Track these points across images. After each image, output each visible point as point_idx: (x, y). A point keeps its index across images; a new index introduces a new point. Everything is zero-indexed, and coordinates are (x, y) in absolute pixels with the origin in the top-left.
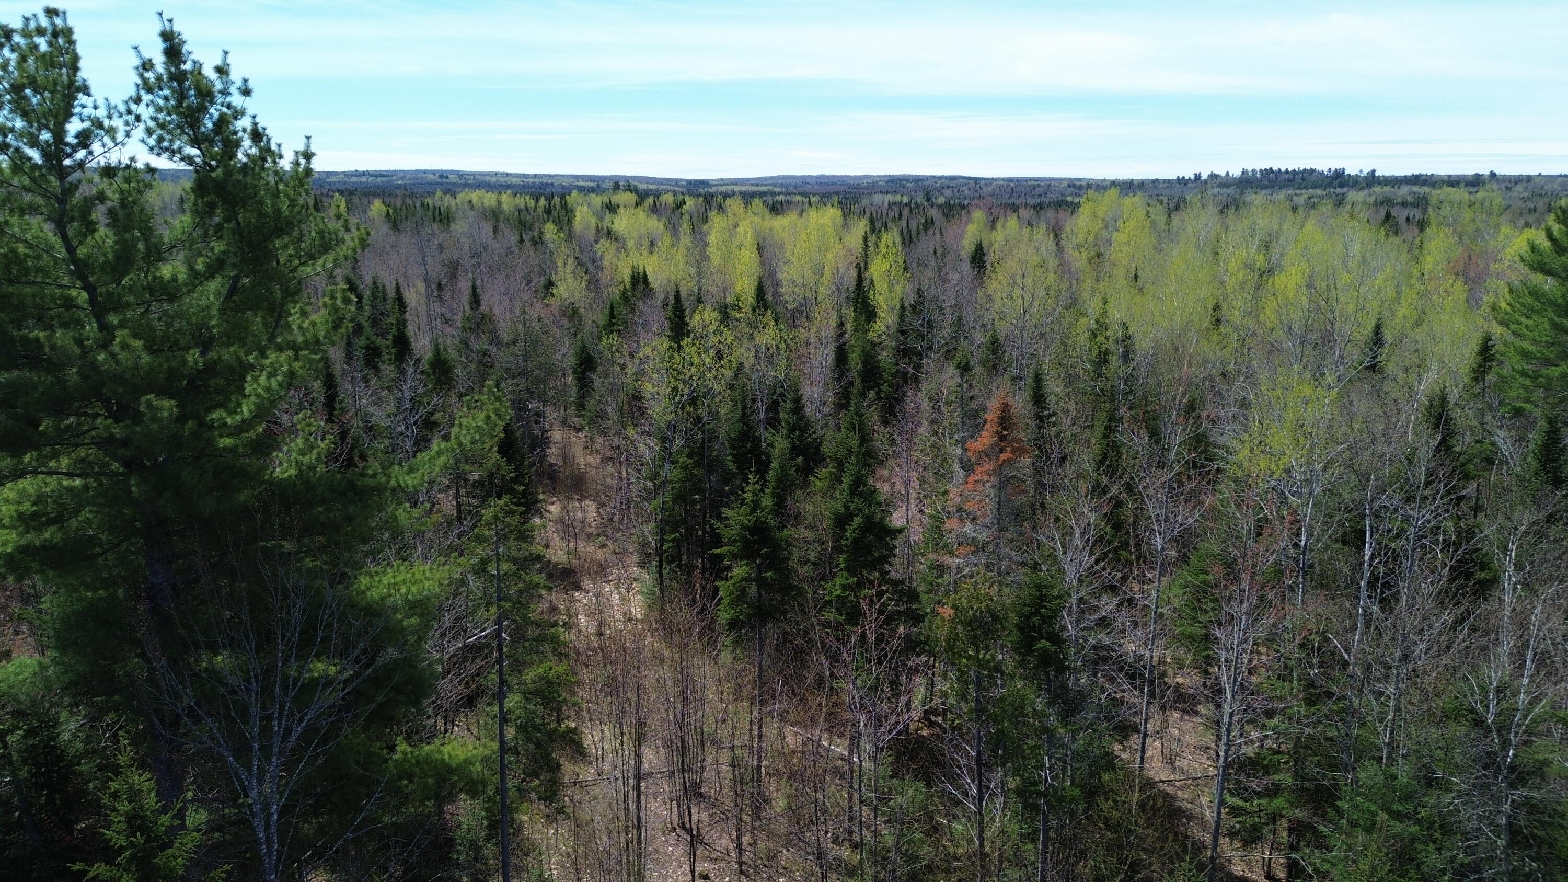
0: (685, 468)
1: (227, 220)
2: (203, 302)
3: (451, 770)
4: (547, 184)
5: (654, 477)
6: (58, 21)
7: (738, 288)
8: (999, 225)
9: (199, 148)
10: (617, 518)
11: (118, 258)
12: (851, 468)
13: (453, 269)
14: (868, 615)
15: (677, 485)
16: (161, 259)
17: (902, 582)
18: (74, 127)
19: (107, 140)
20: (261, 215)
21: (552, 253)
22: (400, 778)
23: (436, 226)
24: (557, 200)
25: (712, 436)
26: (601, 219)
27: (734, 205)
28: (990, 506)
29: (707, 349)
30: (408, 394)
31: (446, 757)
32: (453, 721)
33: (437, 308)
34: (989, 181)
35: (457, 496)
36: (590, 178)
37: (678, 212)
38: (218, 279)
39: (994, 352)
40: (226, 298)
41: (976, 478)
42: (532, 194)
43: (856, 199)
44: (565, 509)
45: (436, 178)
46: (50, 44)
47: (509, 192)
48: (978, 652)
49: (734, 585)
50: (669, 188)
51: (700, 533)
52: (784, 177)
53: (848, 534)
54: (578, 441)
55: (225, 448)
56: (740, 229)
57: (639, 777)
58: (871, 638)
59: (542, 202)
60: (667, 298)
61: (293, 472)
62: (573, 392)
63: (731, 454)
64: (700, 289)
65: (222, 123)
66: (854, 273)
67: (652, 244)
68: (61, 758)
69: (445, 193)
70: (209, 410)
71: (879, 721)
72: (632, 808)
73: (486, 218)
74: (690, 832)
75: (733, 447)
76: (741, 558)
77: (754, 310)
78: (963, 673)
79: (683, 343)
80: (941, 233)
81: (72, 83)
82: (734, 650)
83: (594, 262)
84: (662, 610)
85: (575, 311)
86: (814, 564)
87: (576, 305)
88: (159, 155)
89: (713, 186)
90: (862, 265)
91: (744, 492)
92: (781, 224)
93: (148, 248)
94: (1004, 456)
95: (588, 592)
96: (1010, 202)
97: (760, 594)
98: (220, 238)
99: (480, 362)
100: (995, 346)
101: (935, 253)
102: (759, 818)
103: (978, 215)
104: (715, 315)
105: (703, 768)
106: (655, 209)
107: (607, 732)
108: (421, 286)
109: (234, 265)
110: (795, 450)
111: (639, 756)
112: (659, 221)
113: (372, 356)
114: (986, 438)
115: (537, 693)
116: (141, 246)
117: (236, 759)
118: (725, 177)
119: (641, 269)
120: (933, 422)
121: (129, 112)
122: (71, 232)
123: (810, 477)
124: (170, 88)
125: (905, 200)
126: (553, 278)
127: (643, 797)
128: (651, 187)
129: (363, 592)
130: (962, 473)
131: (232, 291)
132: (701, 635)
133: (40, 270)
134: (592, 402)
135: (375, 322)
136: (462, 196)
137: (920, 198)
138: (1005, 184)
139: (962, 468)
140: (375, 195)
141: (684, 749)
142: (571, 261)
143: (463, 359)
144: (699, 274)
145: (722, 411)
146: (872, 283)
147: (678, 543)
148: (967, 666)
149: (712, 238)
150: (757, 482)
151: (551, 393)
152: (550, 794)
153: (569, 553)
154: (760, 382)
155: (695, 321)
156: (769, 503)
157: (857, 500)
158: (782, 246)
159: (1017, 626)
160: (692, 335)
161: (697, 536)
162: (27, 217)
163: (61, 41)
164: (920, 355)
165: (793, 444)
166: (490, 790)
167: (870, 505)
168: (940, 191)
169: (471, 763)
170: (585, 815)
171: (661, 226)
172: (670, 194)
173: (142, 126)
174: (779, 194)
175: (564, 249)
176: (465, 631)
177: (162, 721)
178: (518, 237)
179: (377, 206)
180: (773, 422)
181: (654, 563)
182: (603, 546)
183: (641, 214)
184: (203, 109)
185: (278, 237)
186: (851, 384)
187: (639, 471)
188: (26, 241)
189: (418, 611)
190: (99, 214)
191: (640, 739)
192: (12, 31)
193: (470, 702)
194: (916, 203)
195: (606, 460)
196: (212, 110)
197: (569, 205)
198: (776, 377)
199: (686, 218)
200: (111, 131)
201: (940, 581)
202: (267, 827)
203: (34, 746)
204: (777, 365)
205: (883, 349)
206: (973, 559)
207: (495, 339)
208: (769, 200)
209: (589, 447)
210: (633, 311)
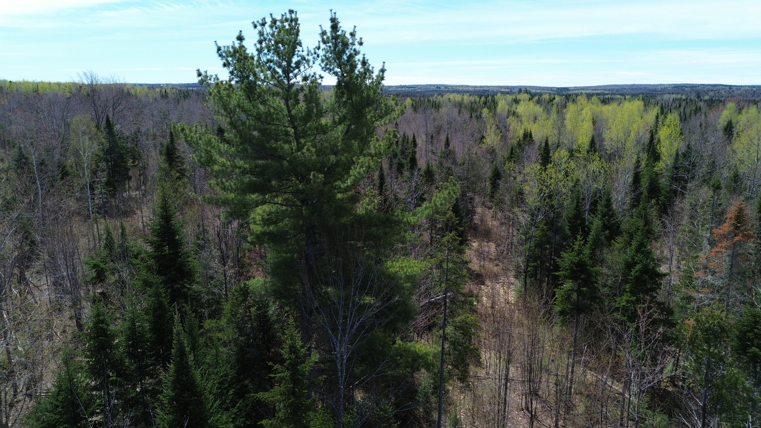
0: (543, 230)
1: (348, 99)
2: (336, 136)
3: (419, 357)
4: (486, 91)
5: (525, 234)
6: (293, 16)
7: (580, 142)
8: (744, 111)
9: (341, 69)
10: (505, 252)
11: (306, 115)
12: (638, 237)
13: (439, 129)
14: (642, 317)
15: (538, 239)
16: (322, 116)
17: (663, 304)
18: (295, 59)
19: (306, 65)
20: (362, 97)
21: (485, 123)
22: (397, 356)
23: (433, 110)
24: (490, 98)
25: (559, 216)
26: (511, 107)
27: (582, 100)
28: (726, 265)
29: (560, 171)
30: (414, 184)
31: (417, 350)
32: (421, 336)
33: (430, 147)
34: (739, 88)
35: (431, 234)
36: (507, 87)
37: (551, 103)
38: (343, 126)
39: (736, 182)
40: (345, 134)
41: (718, 250)
42: (478, 95)
43: (653, 97)
44: (480, 245)
45: (435, 88)
46: (289, 25)
47: (468, 94)
48: (710, 348)
49: (565, 292)
50: (547, 91)
51: (548, 264)
52: (611, 86)
53: (632, 273)
54: (489, 214)
55: (339, 199)
56: (584, 112)
57: (507, 380)
58: (642, 330)
59: (483, 99)
60: (540, 145)
61: (364, 212)
62: (489, 190)
63: (568, 226)
64: (559, 141)
65: (351, 57)
66: (648, 135)
67: (536, 118)
68: (268, 321)
69: (438, 95)
70: (335, 181)
71: (643, 376)
72: (502, 394)
73: (456, 106)
74: (531, 412)
75: (570, 222)
76: (570, 279)
77: (588, 152)
78: (698, 358)
79: (548, 167)
80: (705, 115)
81: (296, 40)
82: (561, 326)
83: (505, 127)
84: (525, 300)
85: (494, 151)
86: (610, 287)
87: (494, 148)
88: (325, 71)
89: (571, 90)
90: (654, 131)
91: (574, 244)
92: (607, 109)
93: (317, 111)
94: (737, 239)
95: (488, 286)
96: (752, 99)
97: (578, 298)
98: (345, 107)
99: (447, 172)
100: (736, 178)
101: (701, 125)
102: (568, 413)
103: (731, 105)
104: (567, 153)
105: (540, 382)
106: (538, 102)
107: (493, 355)
108: (424, 137)
109: (349, 119)
110: (605, 227)
111: (508, 369)
112: (540, 107)
113: (400, 167)
114: (726, 228)
115: (461, 328)
116: (315, 110)
117: (332, 333)
118: (577, 86)
119: (529, 129)
120: (692, 217)
121: (315, 53)
122: (290, 103)
123: (612, 241)
124: (332, 43)
125: (684, 97)
126: (485, 134)
127: (508, 391)
128: (538, 91)
129: (388, 268)
130: (709, 246)
131: (348, 131)
132: (544, 314)
133: (277, 119)
134: (498, 195)
135: (403, 152)
136: (446, 96)
137: (693, 97)
138: (749, 89)
139: (709, 244)
140: (408, 96)
141: (531, 371)
142: (494, 126)
143: (439, 171)
144: (559, 134)
145: (565, 203)
146: (659, 140)
147: (536, 268)
148: (702, 354)
149: (568, 116)
150: (582, 240)
151: (478, 189)
152: (463, 378)
153: (480, 266)
154: (588, 190)
155: (555, 156)
156: (588, 252)
157: (640, 256)
158: (607, 121)
159: (737, 337)
160: (553, 163)
161: (546, 266)
162: (275, 97)
163: (293, 24)
164: (686, 182)
165: (604, 223)
166: (436, 370)
167: (647, 259)
168: (707, 93)
169: (428, 355)
170: (479, 393)
171: (541, 110)
172: (548, 94)
173: (320, 58)
174: (607, 94)
175: (491, 121)
176: (430, 295)
177: (306, 311)
178: (470, 115)
179: (408, 101)
180: (593, 211)
181: (522, 277)
182: (497, 265)
183: (531, 104)
184: (343, 52)
185: (368, 107)
186: (641, 193)
187: (518, 230)
188: (274, 107)
189: (411, 280)
190: (301, 97)
191: (509, 362)
192: (277, 20)
193: (430, 328)
194: (691, 99)
195: (502, 224)
196: (347, 52)
197: (496, 100)
198: (597, 188)
199: (555, 106)
200: (308, 61)
201: (688, 306)
202: (341, 365)
203: (259, 314)
204: (599, 181)
205: (663, 177)
206: (711, 295)
207: (455, 162)
208: (602, 97)
209: (494, 217)
210: (523, 151)
